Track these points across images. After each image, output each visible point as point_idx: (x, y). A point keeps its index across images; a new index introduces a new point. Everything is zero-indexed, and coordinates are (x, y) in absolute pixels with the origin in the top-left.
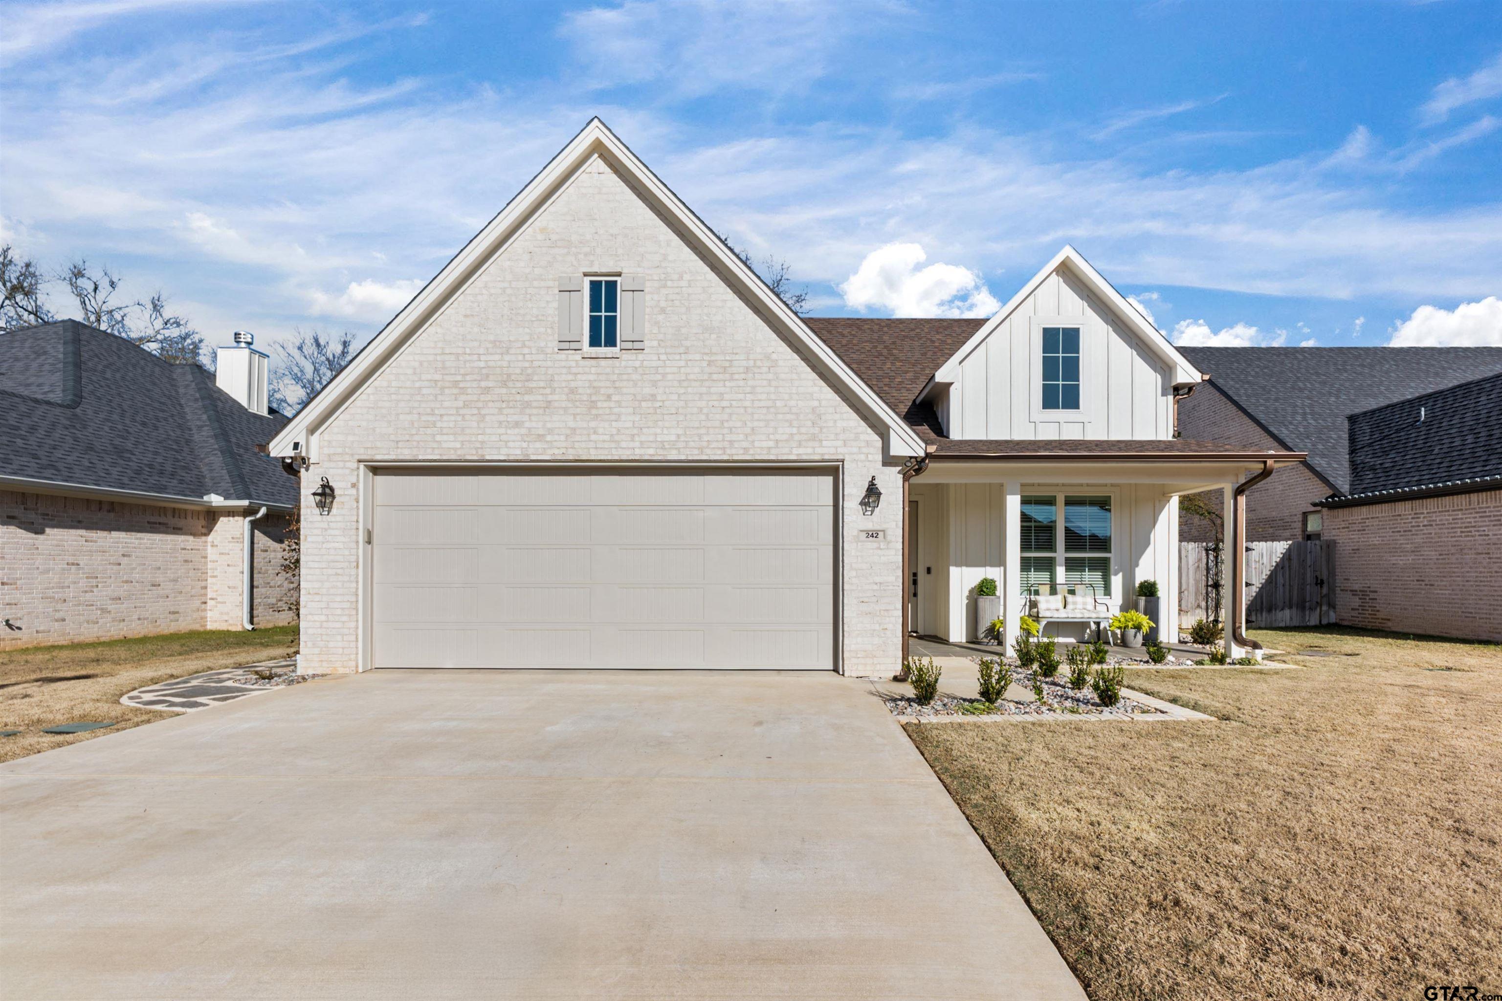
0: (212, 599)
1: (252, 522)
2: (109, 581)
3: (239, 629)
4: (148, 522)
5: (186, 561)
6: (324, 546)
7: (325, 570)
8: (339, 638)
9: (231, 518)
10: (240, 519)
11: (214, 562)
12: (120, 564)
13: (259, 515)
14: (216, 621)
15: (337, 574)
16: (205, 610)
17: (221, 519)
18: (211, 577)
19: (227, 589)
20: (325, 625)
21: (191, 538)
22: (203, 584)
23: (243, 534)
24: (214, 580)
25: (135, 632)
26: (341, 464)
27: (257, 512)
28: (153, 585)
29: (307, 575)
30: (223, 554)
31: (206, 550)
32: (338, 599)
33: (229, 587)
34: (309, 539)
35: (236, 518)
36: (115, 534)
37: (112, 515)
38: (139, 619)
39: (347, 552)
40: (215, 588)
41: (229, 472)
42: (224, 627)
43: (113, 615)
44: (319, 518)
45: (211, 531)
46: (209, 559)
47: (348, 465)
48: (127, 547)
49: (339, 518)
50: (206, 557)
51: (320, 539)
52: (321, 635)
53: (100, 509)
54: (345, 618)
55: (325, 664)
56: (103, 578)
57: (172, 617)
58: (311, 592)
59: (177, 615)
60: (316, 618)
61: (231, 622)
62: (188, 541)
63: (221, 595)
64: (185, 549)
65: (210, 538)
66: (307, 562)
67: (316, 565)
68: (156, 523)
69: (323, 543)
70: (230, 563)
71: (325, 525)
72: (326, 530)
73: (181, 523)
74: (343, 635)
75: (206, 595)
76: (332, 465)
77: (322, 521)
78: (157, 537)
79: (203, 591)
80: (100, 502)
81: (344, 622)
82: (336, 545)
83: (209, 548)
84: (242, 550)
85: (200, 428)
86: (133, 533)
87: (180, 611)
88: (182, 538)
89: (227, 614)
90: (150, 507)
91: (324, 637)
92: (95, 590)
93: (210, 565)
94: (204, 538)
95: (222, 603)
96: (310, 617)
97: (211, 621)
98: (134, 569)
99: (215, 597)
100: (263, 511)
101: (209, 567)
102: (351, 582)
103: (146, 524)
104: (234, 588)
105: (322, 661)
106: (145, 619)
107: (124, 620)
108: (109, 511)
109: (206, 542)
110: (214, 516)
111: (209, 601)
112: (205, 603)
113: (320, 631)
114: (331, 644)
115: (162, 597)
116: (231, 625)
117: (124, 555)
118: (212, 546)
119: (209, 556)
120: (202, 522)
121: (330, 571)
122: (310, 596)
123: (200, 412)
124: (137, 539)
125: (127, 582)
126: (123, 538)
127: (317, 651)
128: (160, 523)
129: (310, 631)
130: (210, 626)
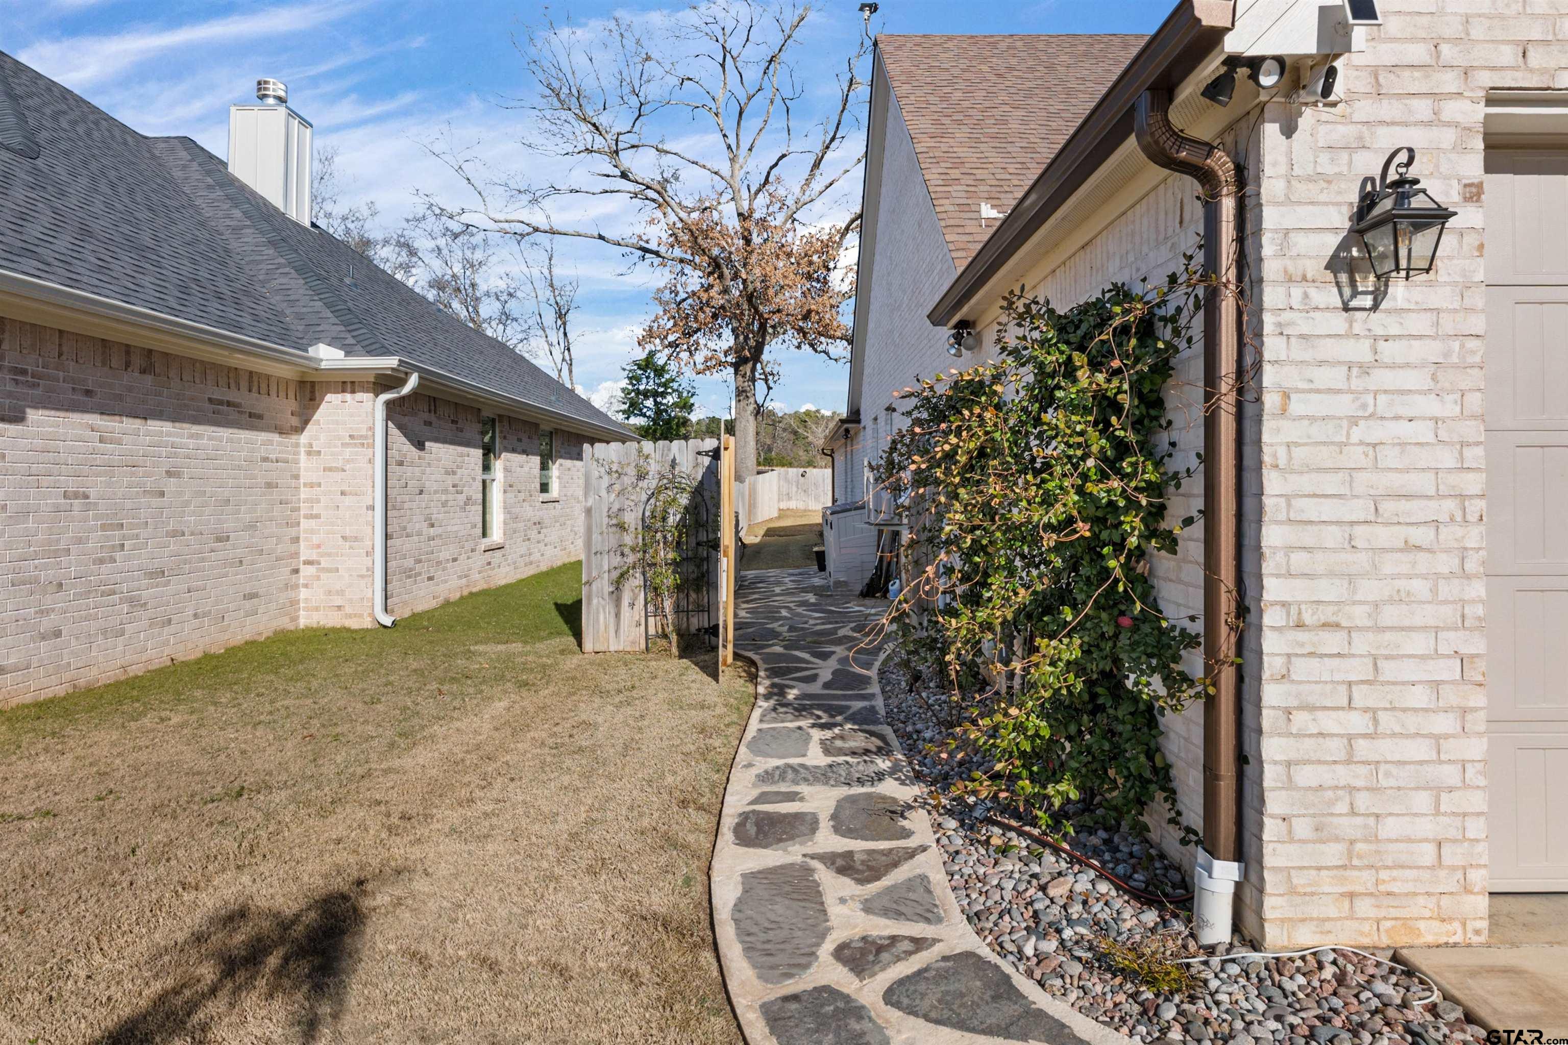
0: (308, 563)
1: (389, 404)
2: (144, 534)
3: (367, 623)
4: (210, 400)
5: (269, 485)
6: (1357, 434)
7: (1359, 530)
8: (1422, 801)
9: (348, 396)
10: (367, 397)
11: (312, 485)
12: (162, 494)
13: (407, 389)
14: (317, 609)
15: (1410, 547)
16: (296, 586)
17: (329, 397)
18: (307, 517)
19: (341, 542)
20: (1363, 748)
21: (276, 437)
22: (293, 532)
23: (372, 429)
24: (313, 523)
25: (190, 645)
26: (1422, 108)
27: (403, 382)
28: (219, 540)
29: (1290, 549)
30: (330, 469)
31: (297, 462)
32: (1419, 644)
33: (344, 538)
34: (1297, 406)
35: (360, 396)
36: (154, 425)
37: (149, 379)
38: (196, 616)
39: (1447, 458)
40: (315, 540)
41: (328, 305)
42: (332, 620)
43: (150, 613)
44: (1339, 322)
45: (306, 422)
46: (302, 481)
47: (1453, 110)
48: (176, 455)
49: (1419, 324)
50: (297, 477)
51: (1343, 405)
52: (1352, 790)
53: (128, 365)
54: (1444, 724)
55: (1364, 907)
56: (133, 526)
57: (248, 604)
58: (1308, 618)
59: (255, 600)
60: (1329, 722)
61: (348, 610)
62: (271, 443)
63: (329, 555)
64: (265, 459)
65: (304, 438)
66: (1288, 498)
67: (1327, 510)
68: (221, 403)
69: (1354, 421)
70: (345, 488)
71: (1361, 351)
72: (1365, 370)
73: (261, 403)
74: (1438, 790)
75: (296, 555)
76: (1388, 110)
77: (1350, 335)
78: (224, 433)
79: (293, 548)
80: (128, 349)
81: (1437, 739)
82: (1404, 430)
83: (303, 457)
84: (371, 461)
85: (236, 230)
86: (185, 425)
87: (261, 591)
88: (263, 436)
89: (341, 593)
90: (215, 366)
91: (1363, 801)
92: (118, 555)
93: (304, 493)
94: (294, 438)
95: (329, 570)
96: (1300, 719)
97: (307, 609)
98: (187, 504)
99: (314, 557)
100: (413, 381)
101: (302, 496)
102: (1467, 577)
103: (207, 405)
104: (356, 539)
105: (1352, 895)
106: (205, 615)
107: (170, 621)
108: (143, 371)
109: (297, 445)
110: (313, 392)
111: (302, 567)
112: (296, 571)
113: (1342, 775)
114: (1391, 828)
115: (232, 565)
116: (349, 616)
117: (169, 474)
118: (309, 453)
119: (302, 473)
120: (291, 404)
121: (1384, 536)
122: (1302, 636)
123: (226, 207)
124: (191, 436)
125: (174, 534)
126: (169, 434)
127: (1333, 853)
128: (229, 404)
129: (1306, 776)
130: (305, 620)
